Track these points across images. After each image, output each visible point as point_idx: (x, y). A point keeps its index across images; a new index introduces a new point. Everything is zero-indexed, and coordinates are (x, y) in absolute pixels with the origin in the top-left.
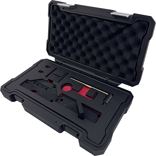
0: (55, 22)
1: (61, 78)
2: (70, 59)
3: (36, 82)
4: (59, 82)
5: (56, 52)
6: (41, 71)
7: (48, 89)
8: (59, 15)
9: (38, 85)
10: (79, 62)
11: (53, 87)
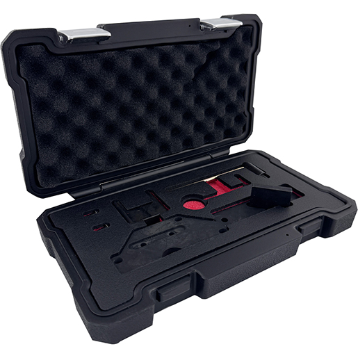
0: (46, 92)
3: (131, 245)
7: (178, 231)
8: (55, 69)
9: (144, 245)
11: (180, 219)
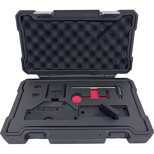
0: (30, 34)
1: (63, 92)
2: (58, 70)
3: (39, 108)
4: (65, 96)
5: (38, 67)
6: (34, 94)
7: (60, 109)
8: (34, 26)
9: (44, 110)
10: (70, 70)
11: (64, 104)
